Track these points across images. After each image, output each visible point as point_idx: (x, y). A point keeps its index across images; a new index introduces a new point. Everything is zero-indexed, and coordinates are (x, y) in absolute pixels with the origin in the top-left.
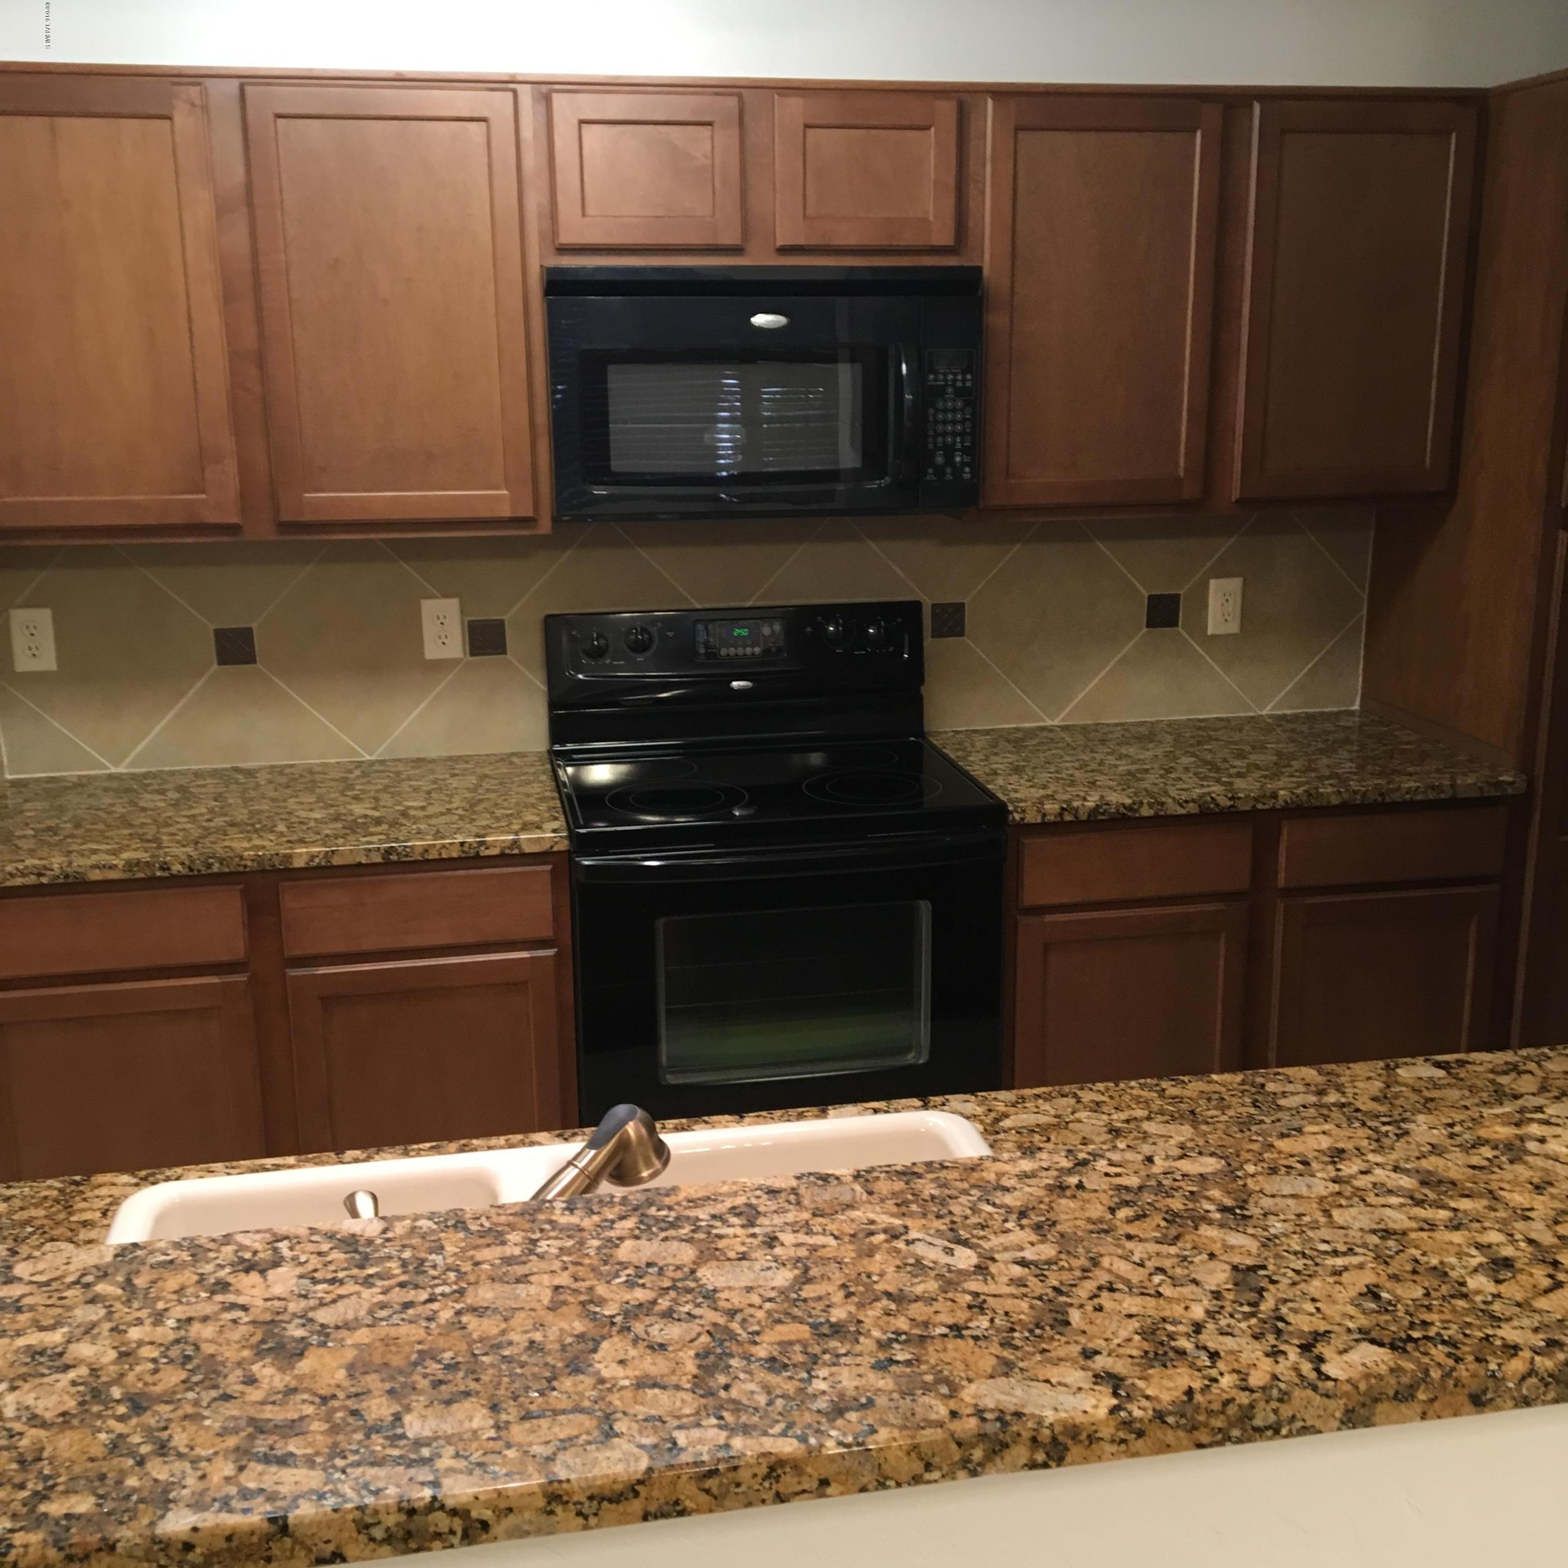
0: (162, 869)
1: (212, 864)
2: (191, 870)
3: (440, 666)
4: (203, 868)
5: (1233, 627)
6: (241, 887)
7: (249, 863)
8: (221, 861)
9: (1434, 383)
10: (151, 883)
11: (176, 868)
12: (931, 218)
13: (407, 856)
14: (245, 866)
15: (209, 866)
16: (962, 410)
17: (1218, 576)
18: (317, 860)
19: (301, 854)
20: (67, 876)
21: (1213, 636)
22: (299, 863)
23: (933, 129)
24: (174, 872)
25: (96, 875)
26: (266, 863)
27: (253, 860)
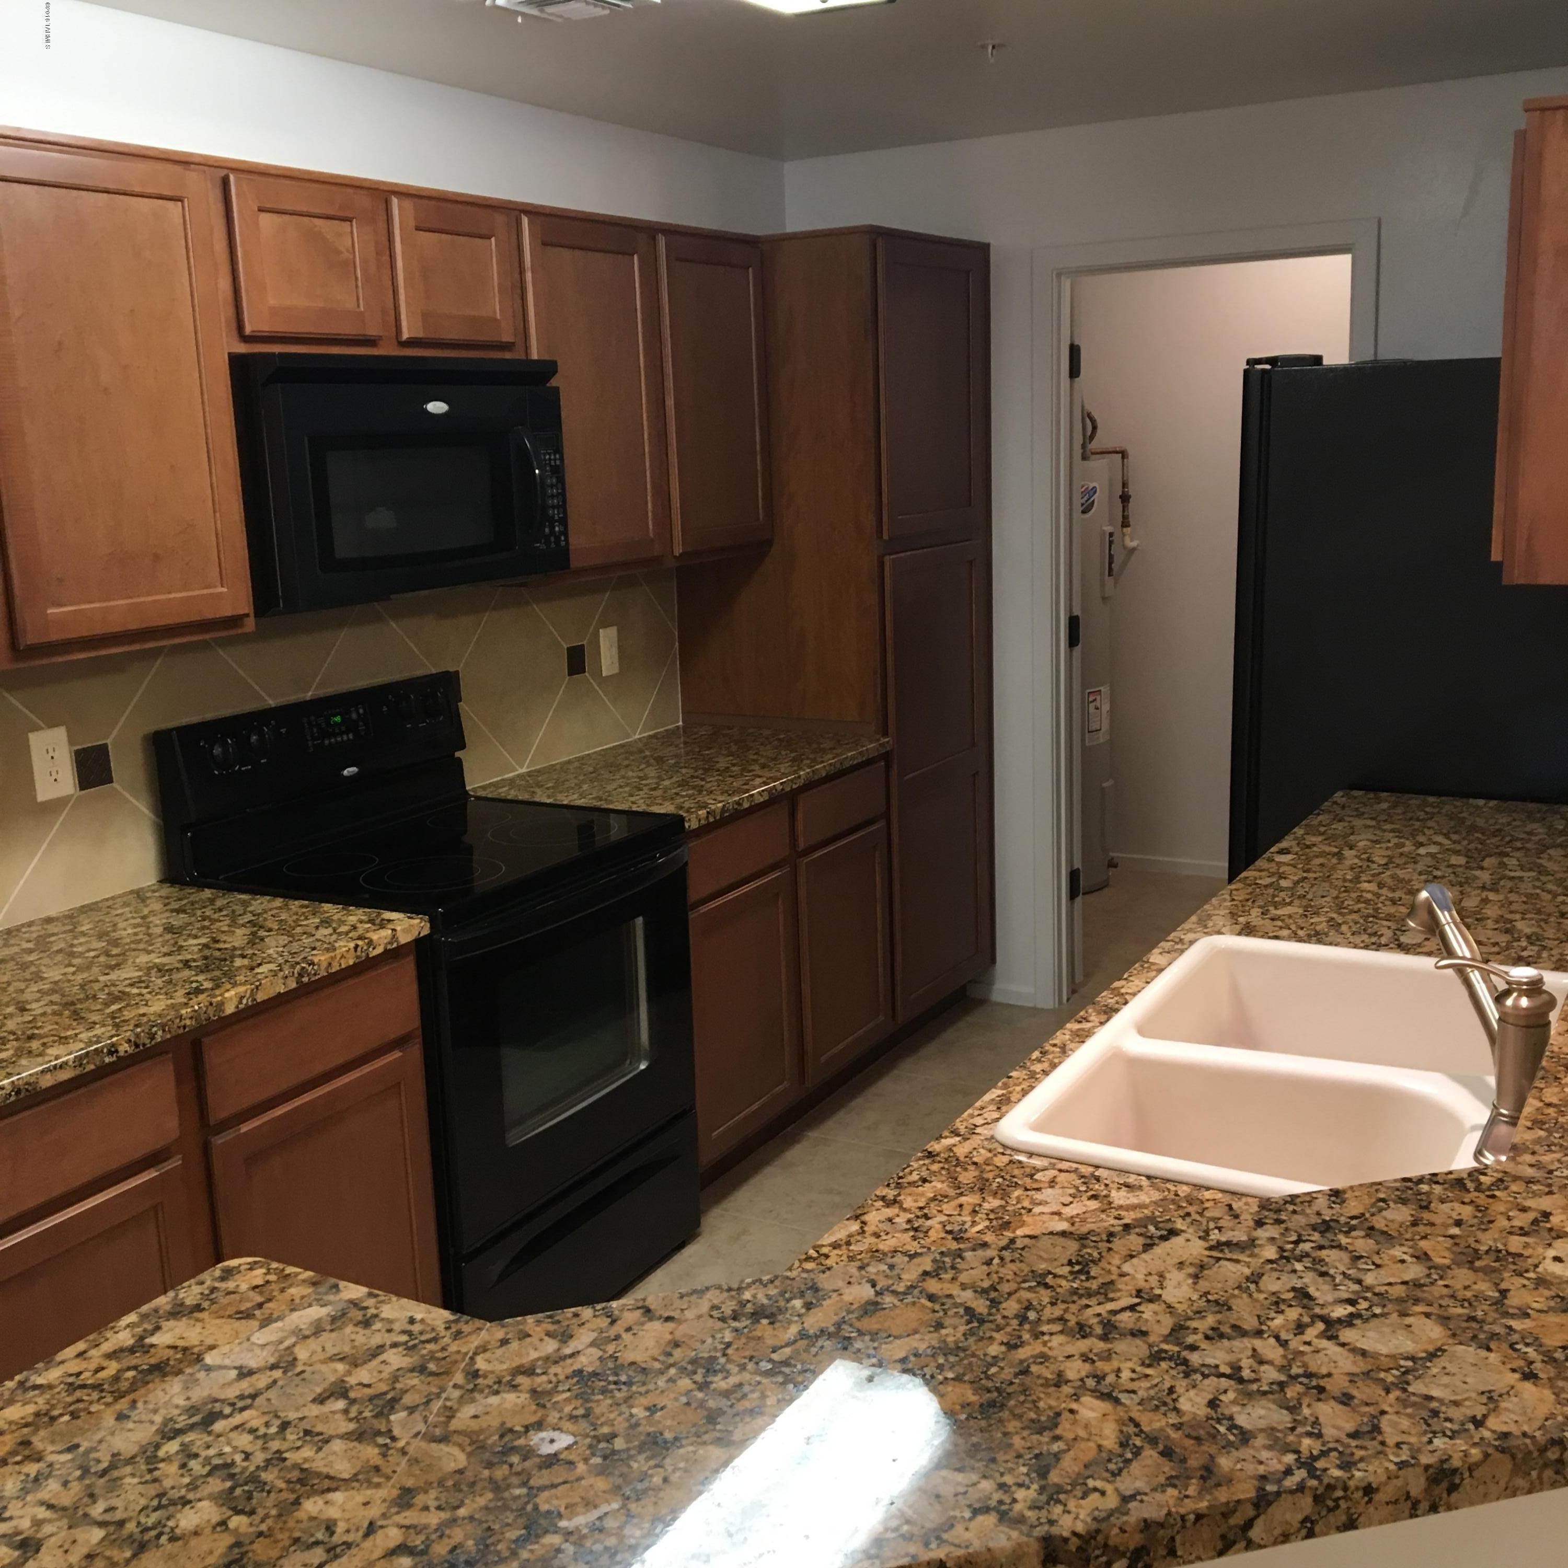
0: (110, 1053)
1: (156, 1033)
2: (137, 1046)
3: (54, 806)
4: (147, 1041)
5: (615, 670)
6: (170, 1055)
7: (188, 1022)
8: (163, 1027)
9: (759, 457)
10: (103, 1072)
11: (124, 1048)
12: (498, 317)
13: (315, 974)
14: (185, 1027)
15: (152, 1037)
16: (556, 486)
17: (605, 627)
18: (244, 1001)
19: (231, 998)
20: (18, 1092)
21: (607, 677)
22: (230, 1009)
23: (493, 239)
24: (122, 1054)
25: (47, 1081)
26: (203, 1017)
27: (191, 1018)
